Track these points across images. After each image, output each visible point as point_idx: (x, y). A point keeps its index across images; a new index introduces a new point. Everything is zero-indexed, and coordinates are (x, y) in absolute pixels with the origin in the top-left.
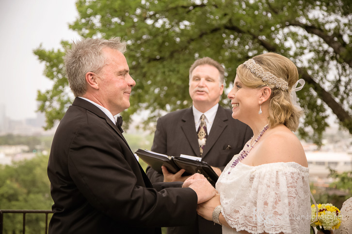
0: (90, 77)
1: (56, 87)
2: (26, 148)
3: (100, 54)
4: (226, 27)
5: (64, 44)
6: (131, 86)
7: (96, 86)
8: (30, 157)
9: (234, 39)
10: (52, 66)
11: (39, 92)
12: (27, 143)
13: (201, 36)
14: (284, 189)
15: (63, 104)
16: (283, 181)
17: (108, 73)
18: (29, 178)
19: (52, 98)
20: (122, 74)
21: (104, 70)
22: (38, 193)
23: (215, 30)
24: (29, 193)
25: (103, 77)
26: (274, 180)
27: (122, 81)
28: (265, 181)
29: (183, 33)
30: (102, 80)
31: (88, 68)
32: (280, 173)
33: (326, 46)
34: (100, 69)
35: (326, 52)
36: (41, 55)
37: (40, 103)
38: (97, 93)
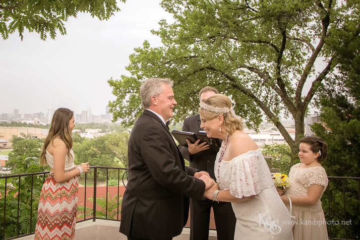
0: (153, 99)
1: (118, 100)
2: (101, 130)
3: (160, 86)
4: (208, 68)
5: (123, 77)
6: (175, 105)
7: (156, 103)
8: (103, 135)
9: (211, 74)
10: (117, 89)
11: (110, 102)
12: (101, 128)
13: (194, 73)
14: (248, 170)
15: (122, 108)
16: (247, 165)
17: (163, 97)
18: (102, 146)
19: (116, 105)
20: (170, 98)
21: (161, 95)
22: (106, 154)
23: (202, 69)
24: (102, 153)
25: (160, 99)
26: (242, 166)
27: (170, 101)
28: (238, 168)
29: (184, 71)
30: (160, 101)
31: (152, 94)
32: (244, 161)
33: (259, 78)
34: (159, 94)
35: (259, 81)
36: (111, 83)
37: (110, 108)
38: (156, 107)
